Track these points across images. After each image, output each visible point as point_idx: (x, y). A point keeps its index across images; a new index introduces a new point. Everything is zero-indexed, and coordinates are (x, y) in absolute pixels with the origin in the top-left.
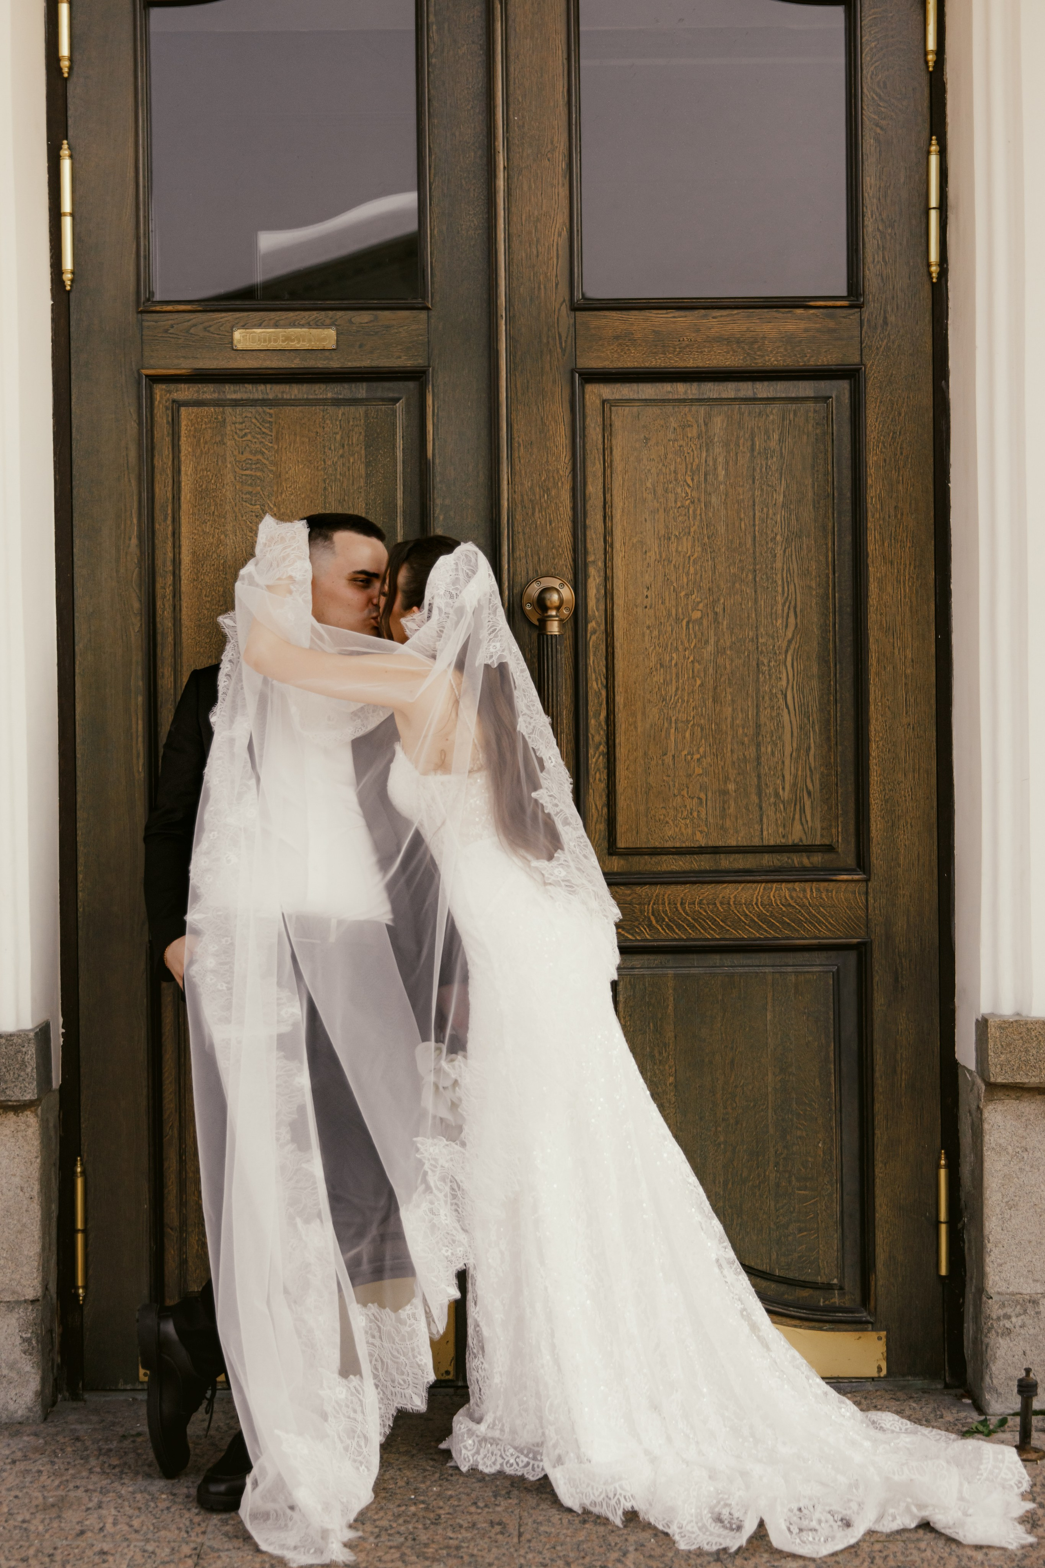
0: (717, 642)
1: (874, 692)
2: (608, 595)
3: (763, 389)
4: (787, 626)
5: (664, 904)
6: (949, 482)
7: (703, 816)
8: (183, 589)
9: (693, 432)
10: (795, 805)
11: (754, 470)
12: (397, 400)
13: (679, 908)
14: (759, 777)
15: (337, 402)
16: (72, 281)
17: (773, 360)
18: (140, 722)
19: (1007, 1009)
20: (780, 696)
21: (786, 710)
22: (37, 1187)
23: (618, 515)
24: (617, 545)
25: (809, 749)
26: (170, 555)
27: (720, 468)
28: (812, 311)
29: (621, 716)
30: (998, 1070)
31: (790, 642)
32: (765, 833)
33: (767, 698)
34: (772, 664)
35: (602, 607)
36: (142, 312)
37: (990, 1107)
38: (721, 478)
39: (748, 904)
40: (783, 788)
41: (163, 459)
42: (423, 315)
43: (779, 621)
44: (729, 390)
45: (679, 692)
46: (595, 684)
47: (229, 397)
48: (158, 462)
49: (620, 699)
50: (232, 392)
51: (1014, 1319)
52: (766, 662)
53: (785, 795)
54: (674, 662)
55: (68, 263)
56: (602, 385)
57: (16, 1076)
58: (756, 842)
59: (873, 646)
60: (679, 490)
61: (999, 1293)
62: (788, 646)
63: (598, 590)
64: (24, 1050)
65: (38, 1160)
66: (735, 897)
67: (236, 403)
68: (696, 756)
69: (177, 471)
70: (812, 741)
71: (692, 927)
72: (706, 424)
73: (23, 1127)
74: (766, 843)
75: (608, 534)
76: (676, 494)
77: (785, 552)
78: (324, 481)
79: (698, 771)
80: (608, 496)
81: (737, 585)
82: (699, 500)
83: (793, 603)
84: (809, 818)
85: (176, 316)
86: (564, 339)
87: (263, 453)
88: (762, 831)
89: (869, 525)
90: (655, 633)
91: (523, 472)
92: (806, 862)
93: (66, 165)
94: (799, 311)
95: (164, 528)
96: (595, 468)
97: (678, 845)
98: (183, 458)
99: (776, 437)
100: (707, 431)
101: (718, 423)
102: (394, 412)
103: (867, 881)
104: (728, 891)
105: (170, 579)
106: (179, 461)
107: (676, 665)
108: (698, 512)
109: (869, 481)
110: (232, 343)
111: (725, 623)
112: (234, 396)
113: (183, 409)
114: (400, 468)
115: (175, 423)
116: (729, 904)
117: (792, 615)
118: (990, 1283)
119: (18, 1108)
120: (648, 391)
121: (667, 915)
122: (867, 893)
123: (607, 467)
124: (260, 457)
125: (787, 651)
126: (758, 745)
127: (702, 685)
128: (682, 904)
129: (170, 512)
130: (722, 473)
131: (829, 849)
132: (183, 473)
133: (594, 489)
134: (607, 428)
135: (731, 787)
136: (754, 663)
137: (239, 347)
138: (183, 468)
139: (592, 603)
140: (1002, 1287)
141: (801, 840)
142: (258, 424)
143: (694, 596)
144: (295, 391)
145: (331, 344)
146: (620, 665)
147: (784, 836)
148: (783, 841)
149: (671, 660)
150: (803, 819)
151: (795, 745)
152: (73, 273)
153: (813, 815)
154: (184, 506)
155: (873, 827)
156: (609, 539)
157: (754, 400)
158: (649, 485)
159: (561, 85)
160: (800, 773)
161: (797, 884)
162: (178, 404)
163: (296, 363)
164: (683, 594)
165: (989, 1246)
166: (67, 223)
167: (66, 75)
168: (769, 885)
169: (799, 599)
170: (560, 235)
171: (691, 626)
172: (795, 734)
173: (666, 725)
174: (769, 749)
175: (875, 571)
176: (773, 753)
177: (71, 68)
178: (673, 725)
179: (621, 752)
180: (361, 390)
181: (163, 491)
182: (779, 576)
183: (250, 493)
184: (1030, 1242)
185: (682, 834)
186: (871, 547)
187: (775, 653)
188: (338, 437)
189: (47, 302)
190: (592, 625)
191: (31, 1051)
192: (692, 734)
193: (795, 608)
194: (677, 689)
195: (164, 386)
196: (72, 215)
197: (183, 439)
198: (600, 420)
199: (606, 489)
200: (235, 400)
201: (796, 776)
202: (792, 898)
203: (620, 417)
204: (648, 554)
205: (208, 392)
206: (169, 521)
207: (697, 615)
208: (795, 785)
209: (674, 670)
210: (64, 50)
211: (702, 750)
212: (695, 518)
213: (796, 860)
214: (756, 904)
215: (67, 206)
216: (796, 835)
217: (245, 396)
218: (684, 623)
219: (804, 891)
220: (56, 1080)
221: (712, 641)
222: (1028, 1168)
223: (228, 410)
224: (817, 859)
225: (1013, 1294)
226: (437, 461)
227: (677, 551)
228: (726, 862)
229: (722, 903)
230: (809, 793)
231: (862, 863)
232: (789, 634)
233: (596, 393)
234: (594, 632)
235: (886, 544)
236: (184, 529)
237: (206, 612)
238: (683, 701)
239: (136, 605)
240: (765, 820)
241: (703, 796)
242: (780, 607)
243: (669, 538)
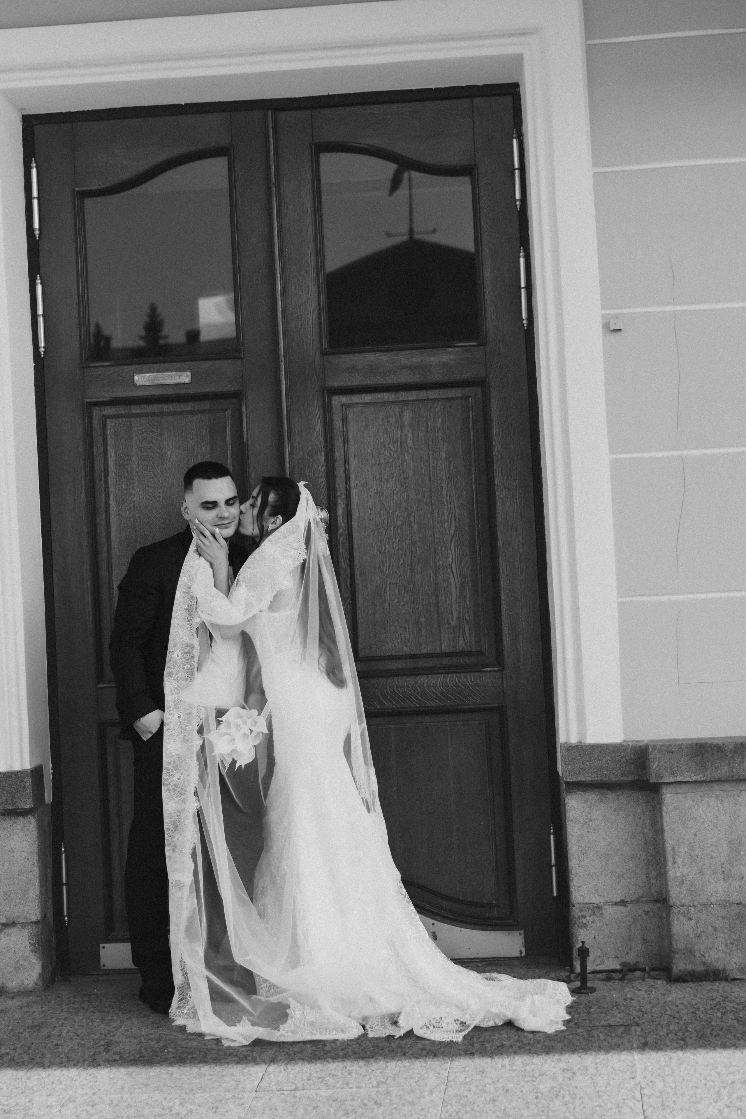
0: (411, 538)
1: (502, 562)
2: (349, 514)
3: (432, 394)
4: (450, 528)
5: (386, 688)
6: (540, 441)
7: (407, 637)
8: (111, 520)
9: (393, 420)
10: (460, 629)
11: (428, 439)
12: (226, 410)
13: (396, 690)
14: (438, 614)
15: (193, 413)
16: (44, 352)
17: (437, 377)
18: (90, 596)
19: (574, 740)
20: (448, 567)
21: (452, 575)
22: (36, 858)
23: (352, 468)
24: (353, 485)
25: (466, 597)
26: (104, 501)
27: (409, 439)
28: (457, 349)
29: (359, 582)
30: (567, 774)
31: (453, 536)
32: (443, 645)
33: (441, 569)
34: (443, 549)
35: (346, 521)
36: (83, 367)
37: (569, 797)
38: (410, 445)
39: (435, 686)
40: (452, 620)
41: (98, 449)
42: (239, 362)
43: (446, 525)
44: (413, 395)
45: (391, 567)
46: (343, 565)
47: (133, 412)
48: (96, 450)
49: (357, 573)
50: (136, 410)
51: (588, 918)
52: (439, 548)
53: (454, 623)
54: (387, 550)
55: (42, 343)
56: (341, 396)
57: (21, 795)
58: (438, 651)
59: (500, 537)
60: (386, 453)
61: (579, 903)
62: (452, 538)
63: (343, 511)
64: (25, 780)
65: (37, 843)
66: (427, 682)
67: (138, 415)
68: (402, 604)
69: (106, 455)
70: (468, 592)
71: (403, 701)
72: (400, 415)
73: (27, 824)
74: (443, 651)
75: (347, 479)
76: (385, 455)
77: (448, 485)
78: (188, 457)
79: (403, 611)
80: (347, 458)
81: (421, 505)
82: (398, 458)
83: (453, 514)
84: (467, 635)
85: (102, 368)
86: (318, 370)
87: (153, 443)
88: (441, 644)
89: (495, 468)
90: (376, 534)
91: (298, 447)
92: (467, 661)
93: (39, 288)
94: (450, 349)
95: (100, 486)
96: (339, 443)
97: (393, 654)
98: (109, 448)
99: (440, 420)
100: (401, 420)
101: (407, 415)
102: (225, 417)
103: (502, 671)
104: (423, 680)
105: (104, 516)
106: (107, 450)
107: (389, 551)
108: (398, 465)
109: (494, 443)
110: (134, 382)
111: (415, 527)
112: (138, 411)
113: (108, 420)
114: (229, 447)
115: (104, 427)
116: (424, 687)
117: (453, 521)
118: (573, 897)
119: (24, 813)
120: (367, 398)
121: (388, 694)
122: (502, 677)
123: (346, 442)
124: (152, 445)
125: (451, 542)
126: (437, 596)
127: (404, 563)
128: (397, 688)
129: (103, 478)
130: (410, 442)
131: (479, 653)
132: (109, 455)
133: (339, 454)
134: (345, 420)
135: (423, 620)
136: (433, 549)
137: (138, 385)
138: (109, 453)
139: (340, 519)
140: (580, 900)
141: (463, 648)
142: (150, 427)
143: (397, 513)
144: (170, 407)
145: (187, 380)
146: (357, 554)
147: (454, 647)
148: (453, 650)
149: (385, 550)
150: (465, 637)
151: (458, 594)
152: (45, 347)
153: (470, 633)
154: (111, 474)
155: (504, 639)
156: (348, 482)
157: (427, 400)
158: (369, 451)
159: (311, 230)
160: (461, 610)
161: (462, 674)
162: (105, 418)
163: (169, 392)
164: (390, 512)
165: (572, 876)
166: (41, 320)
167: (38, 239)
168: (446, 675)
169: (457, 512)
170: (313, 313)
171: (396, 529)
172: (458, 589)
173: (384, 586)
174: (443, 597)
175: (500, 494)
176: (446, 600)
177: (40, 234)
178: (388, 586)
179: (360, 602)
180: (206, 405)
181: (98, 466)
182: (445, 499)
183: (146, 465)
184: (595, 873)
185: (396, 647)
186: (496, 481)
187: (444, 543)
188: (194, 432)
189: (31, 364)
190: (341, 531)
191: (28, 782)
192: (399, 590)
193: (455, 517)
194: (389, 566)
195: (97, 408)
196: (43, 316)
197: (109, 437)
198: (340, 415)
199: (346, 454)
200: (137, 414)
201: (459, 613)
202: (460, 682)
203: (351, 414)
204: (370, 490)
205: (122, 410)
206: (103, 483)
207: (399, 523)
208: (459, 617)
209: (387, 555)
210: (36, 225)
211: (405, 600)
212: (396, 468)
213: (462, 660)
214: (439, 686)
215: (40, 311)
216: (461, 645)
217: (142, 411)
218: (392, 528)
219: (466, 677)
220: (48, 798)
221: (408, 538)
222: (592, 831)
223: (133, 419)
224: (474, 659)
225: (587, 904)
226: (250, 443)
227: (386, 487)
228: (422, 663)
229: (420, 686)
230: (467, 621)
231: (499, 661)
232: (452, 532)
233: (338, 401)
234: (342, 535)
235: (505, 479)
236: (111, 487)
237: (124, 533)
238: (393, 572)
239: (85, 530)
240: (443, 638)
241: (407, 626)
242: (446, 515)
243: (382, 481)
